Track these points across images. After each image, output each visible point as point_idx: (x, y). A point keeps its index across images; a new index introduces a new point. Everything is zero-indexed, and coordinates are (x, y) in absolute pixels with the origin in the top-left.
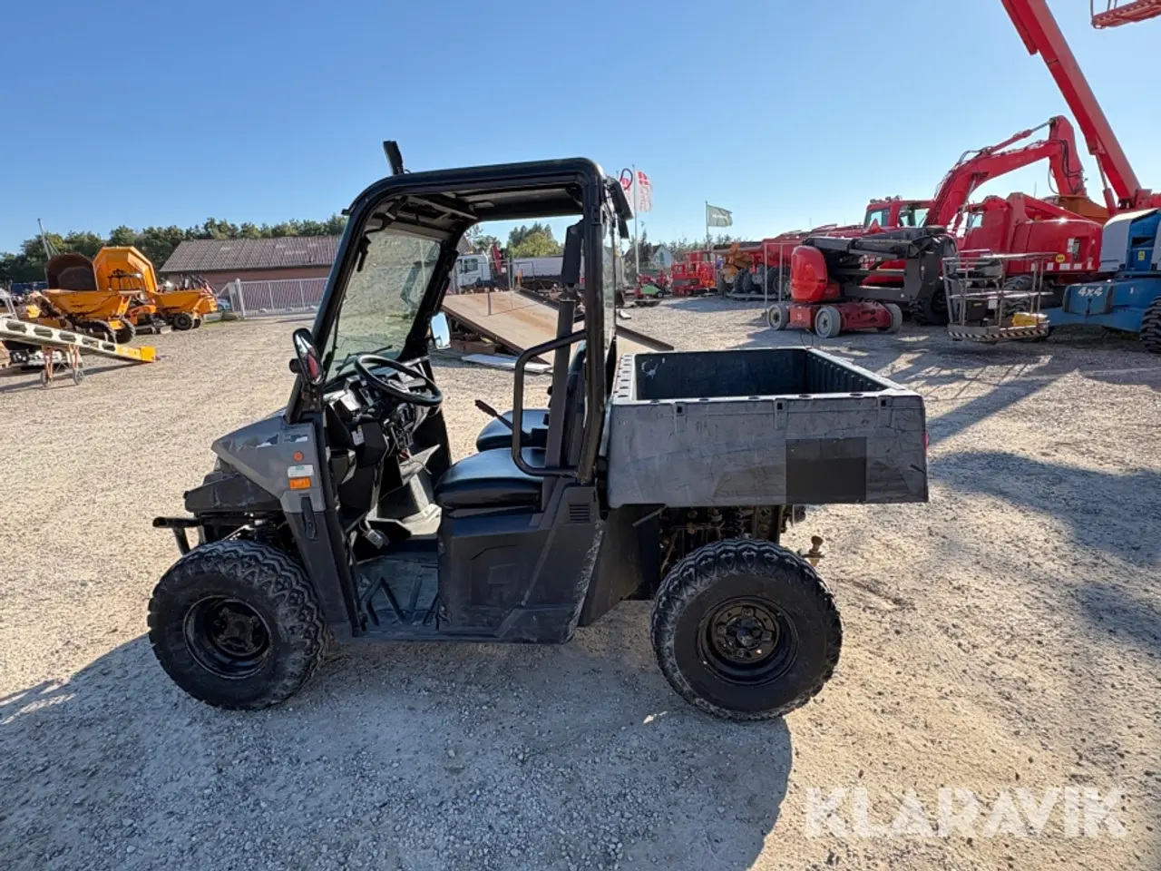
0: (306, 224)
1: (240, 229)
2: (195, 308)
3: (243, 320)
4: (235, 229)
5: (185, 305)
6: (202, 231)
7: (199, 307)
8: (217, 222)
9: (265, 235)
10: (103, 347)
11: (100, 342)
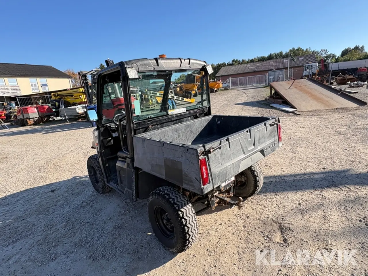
0: (261, 57)
1: (241, 61)
2: (216, 87)
3: (230, 90)
4: (240, 61)
5: (214, 86)
6: (231, 63)
7: (217, 86)
8: (235, 60)
9: (248, 62)
10: (182, 99)
11: (181, 98)
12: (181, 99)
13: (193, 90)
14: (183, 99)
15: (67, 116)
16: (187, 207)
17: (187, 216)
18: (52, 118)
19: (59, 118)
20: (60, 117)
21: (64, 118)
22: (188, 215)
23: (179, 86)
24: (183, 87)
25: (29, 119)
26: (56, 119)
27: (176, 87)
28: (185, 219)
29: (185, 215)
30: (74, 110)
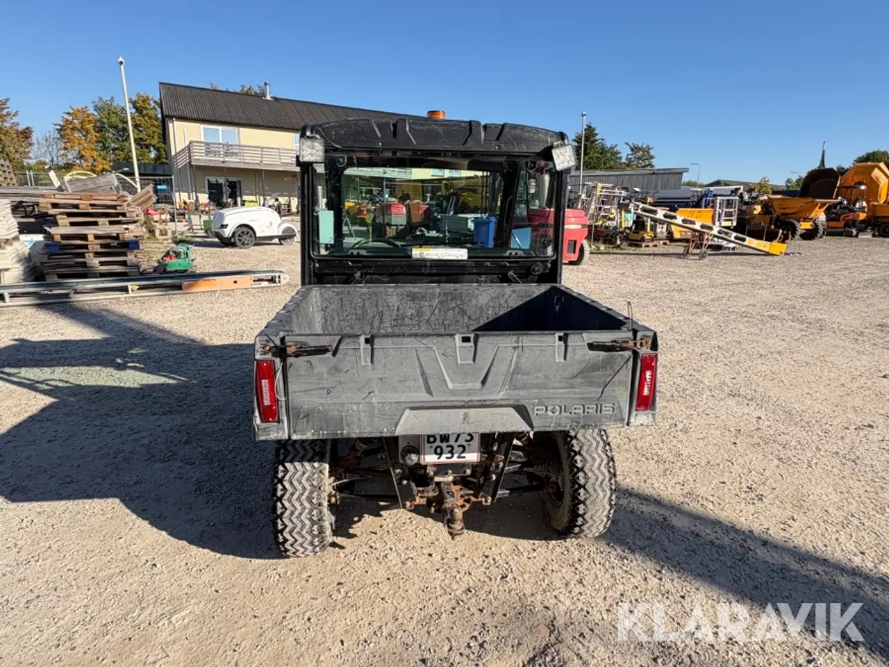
10: (736, 238)
11: (734, 234)
12: (733, 239)
13: (806, 219)
14: (744, 240)
15: (449, 232)
16: (303, 465)
17: (291, 483)
18: (421, 231)
19: (433, 233)
20: (435, 232)
21: (441, 236)
22: (295, 483)
23: (762, 201)
24: (776, 205)
25: (390, 225)
26: (427, 234)
27: (753, 204)
28: (284, 488)
29: (287, 478)
30: (464, 222)
